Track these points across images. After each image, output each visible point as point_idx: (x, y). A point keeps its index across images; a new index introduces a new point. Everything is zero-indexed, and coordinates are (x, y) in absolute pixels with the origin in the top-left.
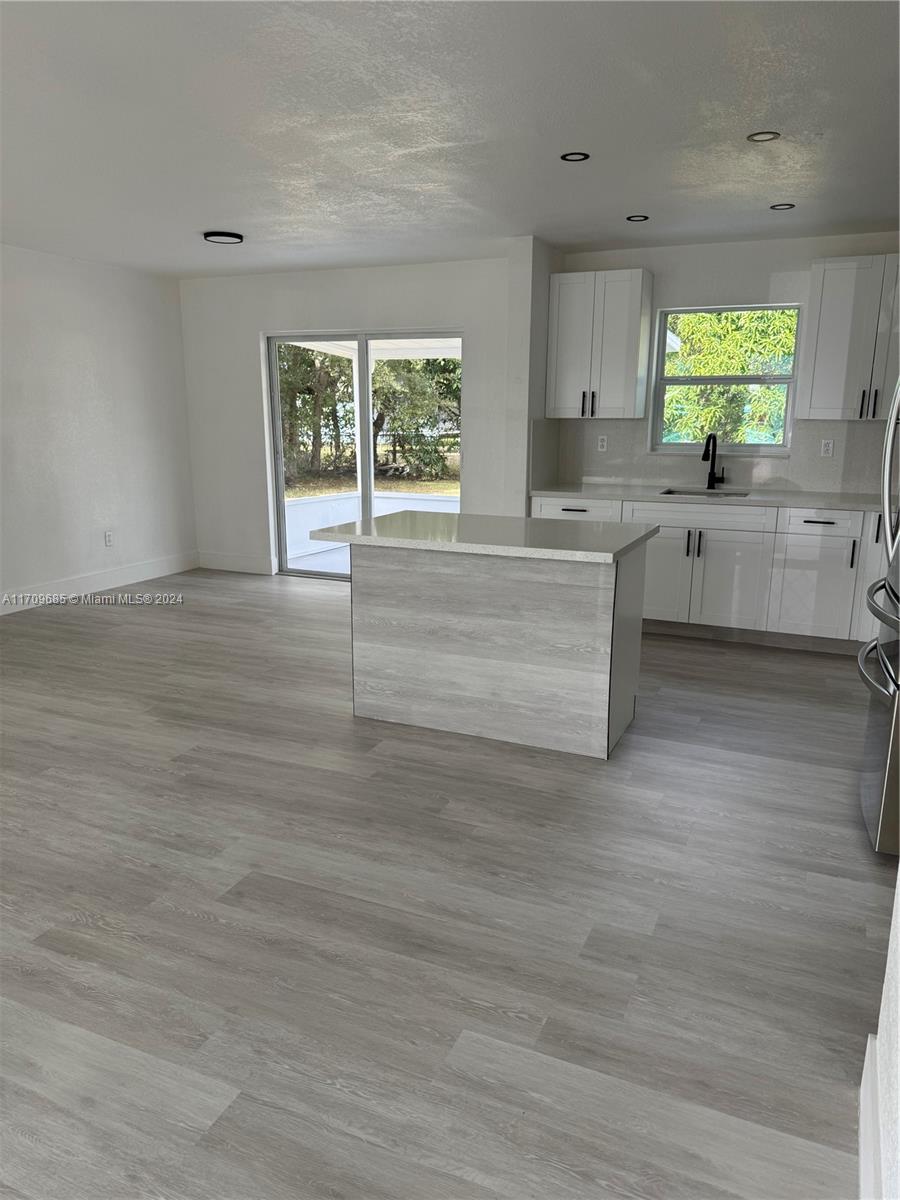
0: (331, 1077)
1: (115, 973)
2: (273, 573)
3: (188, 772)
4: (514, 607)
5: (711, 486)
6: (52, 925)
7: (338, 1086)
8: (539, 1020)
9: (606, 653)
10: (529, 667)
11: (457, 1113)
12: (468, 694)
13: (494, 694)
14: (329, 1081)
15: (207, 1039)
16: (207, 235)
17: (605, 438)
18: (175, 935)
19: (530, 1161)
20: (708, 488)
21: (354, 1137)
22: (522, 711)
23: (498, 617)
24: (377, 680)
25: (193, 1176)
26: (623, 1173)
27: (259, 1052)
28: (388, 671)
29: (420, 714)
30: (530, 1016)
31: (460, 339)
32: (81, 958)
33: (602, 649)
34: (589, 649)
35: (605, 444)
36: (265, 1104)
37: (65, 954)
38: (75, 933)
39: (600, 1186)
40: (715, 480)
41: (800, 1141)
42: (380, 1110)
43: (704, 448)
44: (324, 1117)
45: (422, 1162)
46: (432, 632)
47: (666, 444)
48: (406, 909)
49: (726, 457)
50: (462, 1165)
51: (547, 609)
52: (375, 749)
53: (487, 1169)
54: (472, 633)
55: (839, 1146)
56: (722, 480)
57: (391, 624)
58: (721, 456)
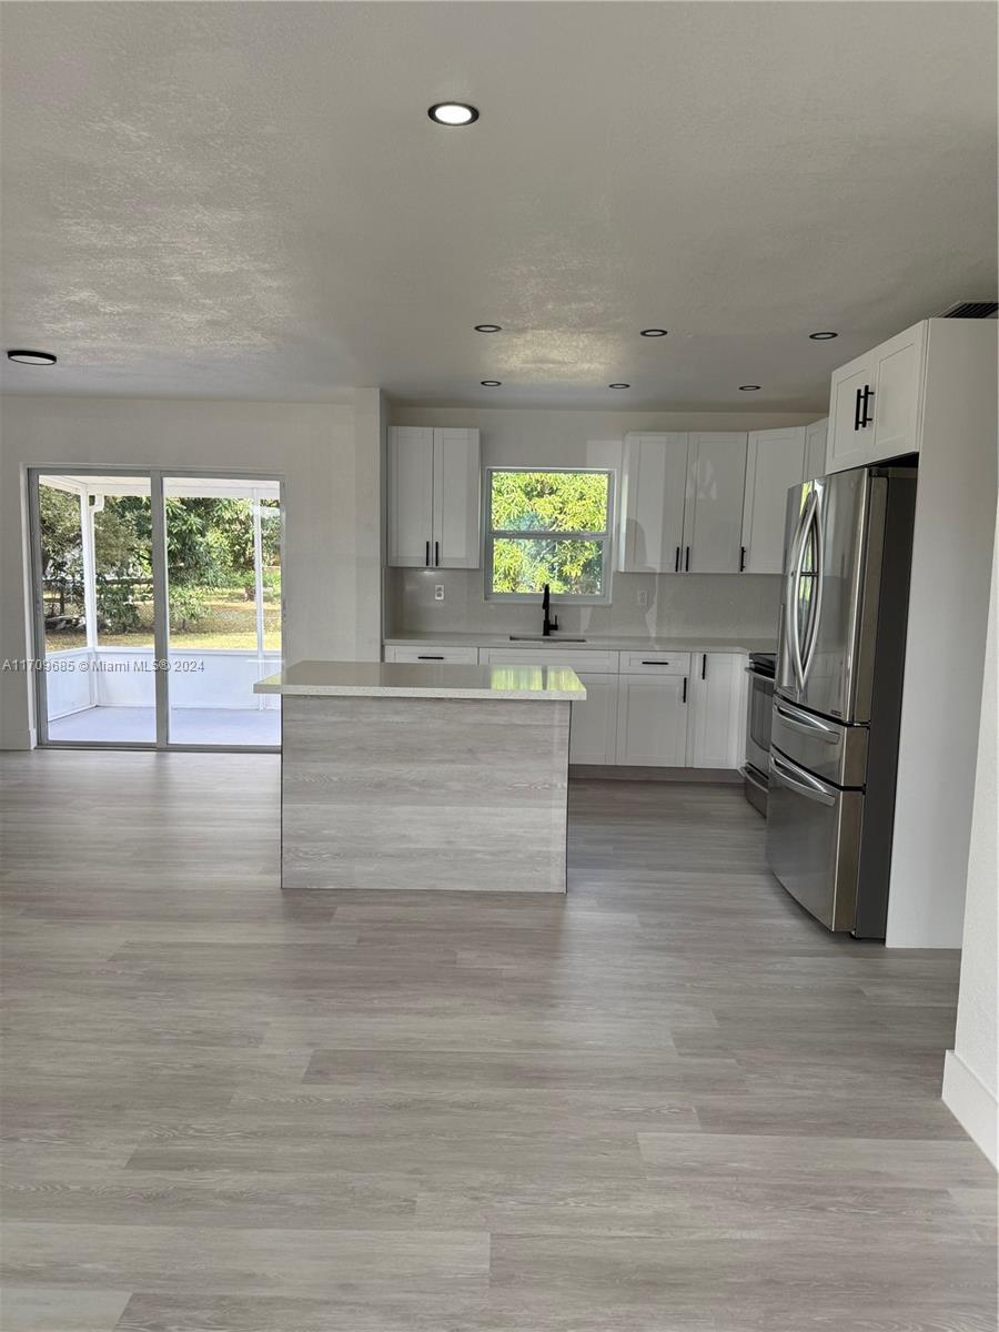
0: (560, 1200)
1: (256, 1172)
2: (32, 748)
3: (145, 969)
4: (470, 750)
5: (546, 633)
6: (135, 1147)
7: (573, 1204)
8: (689, 1110)
9: (563, 787)
10: (486, 809)
11: (687, 1195)
12: (419, 846)
13: (449, 842)
14: (561, 1203)
15: (415, 1202)
16: (12, 353)
17: (442, 587)
18: (287, 1124)
19: (771, 1211)
20: (545, 634)
21: (622, 1238)
22: (479, 856)
23: (452, 761)
24: (312, 844)
25: (511, 1311)
26: (840, 1199)
27: (476, 1199)
28: (327, 832)
29: (364, 874)
30: (679, 1109)
31: (278, 483)
32: (203, 1169)
33: (559, 786)
34: (547, 786)
35: (442, 593)
36: (521, 1236)
37: (182, 1169)
38: (169, 1148)
39: (831, 1212)
40: (549, 628)
41: (933, 1142)
42: (626, 1211)
43: (543, 598)
44: (583, 1230)
45: (692, 1237)
46: (380, 785)
47: (497, 594)
48: (499, 1051)
49: (557, 605)
50: (724, 1230)
51: (504, 750)
52: (336, 916)
53: (744, 1226)
54: (424, 781)
55: (957, 1139)
56: (555, 627)
57: (331, 780)
58: (552, 605)
